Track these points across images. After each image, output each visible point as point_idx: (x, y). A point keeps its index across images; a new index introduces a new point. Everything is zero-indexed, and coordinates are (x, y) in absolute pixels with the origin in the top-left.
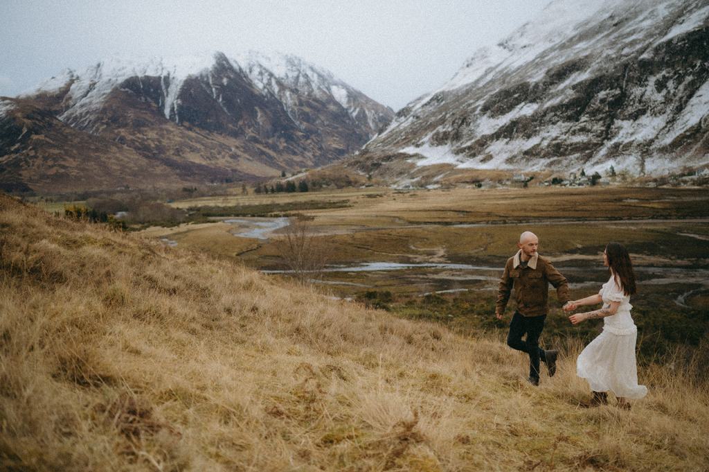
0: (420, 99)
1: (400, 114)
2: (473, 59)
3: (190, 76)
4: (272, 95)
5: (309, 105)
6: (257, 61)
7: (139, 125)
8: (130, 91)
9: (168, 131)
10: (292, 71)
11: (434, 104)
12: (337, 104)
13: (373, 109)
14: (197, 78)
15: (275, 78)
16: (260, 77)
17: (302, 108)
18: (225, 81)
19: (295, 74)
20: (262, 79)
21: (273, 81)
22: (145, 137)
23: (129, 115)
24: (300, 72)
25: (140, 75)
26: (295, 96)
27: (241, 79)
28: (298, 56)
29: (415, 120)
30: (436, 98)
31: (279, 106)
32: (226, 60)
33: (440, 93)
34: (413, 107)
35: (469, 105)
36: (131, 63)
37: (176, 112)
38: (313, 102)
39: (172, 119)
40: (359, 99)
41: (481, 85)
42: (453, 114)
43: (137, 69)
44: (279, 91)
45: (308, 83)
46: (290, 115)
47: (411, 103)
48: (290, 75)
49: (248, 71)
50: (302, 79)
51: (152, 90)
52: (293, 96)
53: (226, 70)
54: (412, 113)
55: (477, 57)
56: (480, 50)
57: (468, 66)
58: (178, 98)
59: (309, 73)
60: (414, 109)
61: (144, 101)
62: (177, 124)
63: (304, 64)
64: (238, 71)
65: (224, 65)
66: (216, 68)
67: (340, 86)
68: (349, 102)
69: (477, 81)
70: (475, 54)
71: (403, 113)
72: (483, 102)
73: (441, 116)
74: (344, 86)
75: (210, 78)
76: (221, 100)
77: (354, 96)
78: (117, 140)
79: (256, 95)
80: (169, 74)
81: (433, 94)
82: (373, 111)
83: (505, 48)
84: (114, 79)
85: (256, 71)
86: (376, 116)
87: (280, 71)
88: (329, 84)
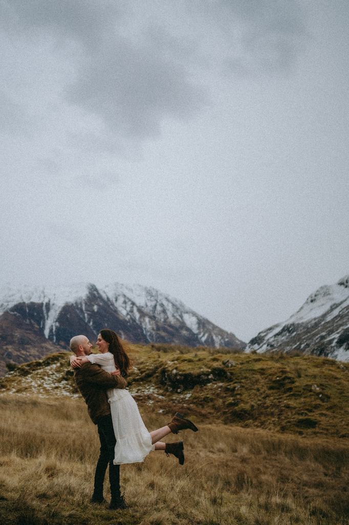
0: (271, 329)
1: (253, 342)
2: (316, 296)
3: (67, 303)
4: (134, 321)
5: (165, 330)
6: (122, 292)
7: (23, 343)
8: (18, 314)
9: (46, 348)
10: (151, 300)
11: (286, 335)
12: (188, 329)
13: (219, 335)
14: (73, 304)
15: (137, 306)
16: (124, 305)
17: (159, 332)
18: (95, 308)
19: (153, 303)
20: (126, 307)
21: (135, 309)
22: (28, 354)
23: (16, 334)
24: (157, 302)
25: (27, 302)
26: (154, 322)
27: (109, 306)
28: (155, 288)
29: (269, 348)
30: (287, 329)
31: (139, 330)
32: (96, 290)
33: (291, 325)
34: (265, 335)
35: (323, 338)
36: (19, 291)
37: (54, 333)
38: (169, 328)
39: (51, 338)
40: (207, 325)
41: (329, 318)
42: (308, 345)
43: (24, 296)
44: (140, 317)
45: (164, 311)
46: (148, 338)
47: (262, 332)
48: (149, 304)
49: (114, 300)
50: (159, 308)
51: (35, 314)
52: (151, 323)
53: (97, 299)
54: (265, 342)
55: (320, 294)
56: (322, 288)
57: (312, 301)
58: (56, 321)
59: (165, 303)
60: (266, 338)
61: (29, 323)
62: (54, 344)
63: (161, 295)
64: (106, 299)
65: (94, 294)
66: (88, 297)
67: (191, 314)
68: (199, 328)
69: (324, 316)
70: (318, 291)
71: (257, 340)
72: (337, 336)
73: (296, 346)
74: (194, 314)
75: (84, 305)
76: (91, 323)
77: (203, 323)
78: (5, 356)
79: (121, 321)
80: (49, 301)
81: (284, 325)
82: (220, 337)
83: (346, 287)
84: (5, 304)
85: (121, 300)
86: (223, 341)
87: (141, 301)
88: (181, 312)
